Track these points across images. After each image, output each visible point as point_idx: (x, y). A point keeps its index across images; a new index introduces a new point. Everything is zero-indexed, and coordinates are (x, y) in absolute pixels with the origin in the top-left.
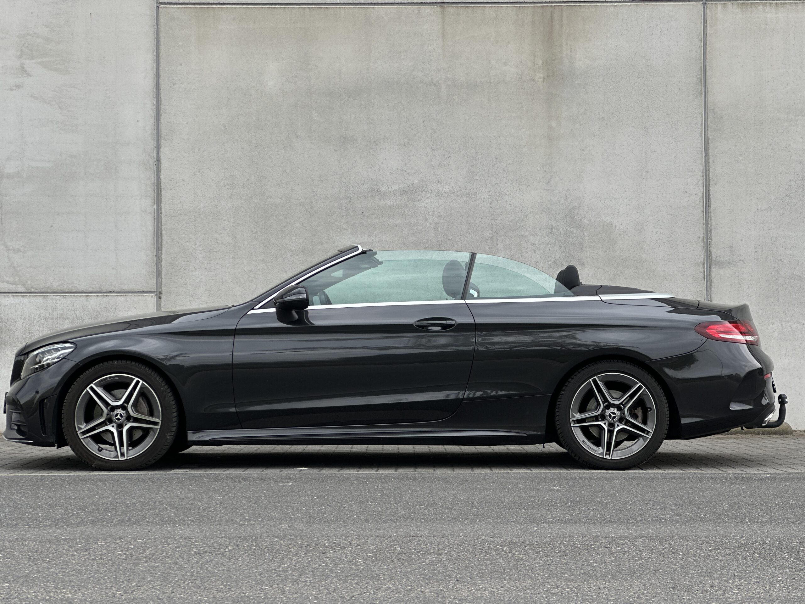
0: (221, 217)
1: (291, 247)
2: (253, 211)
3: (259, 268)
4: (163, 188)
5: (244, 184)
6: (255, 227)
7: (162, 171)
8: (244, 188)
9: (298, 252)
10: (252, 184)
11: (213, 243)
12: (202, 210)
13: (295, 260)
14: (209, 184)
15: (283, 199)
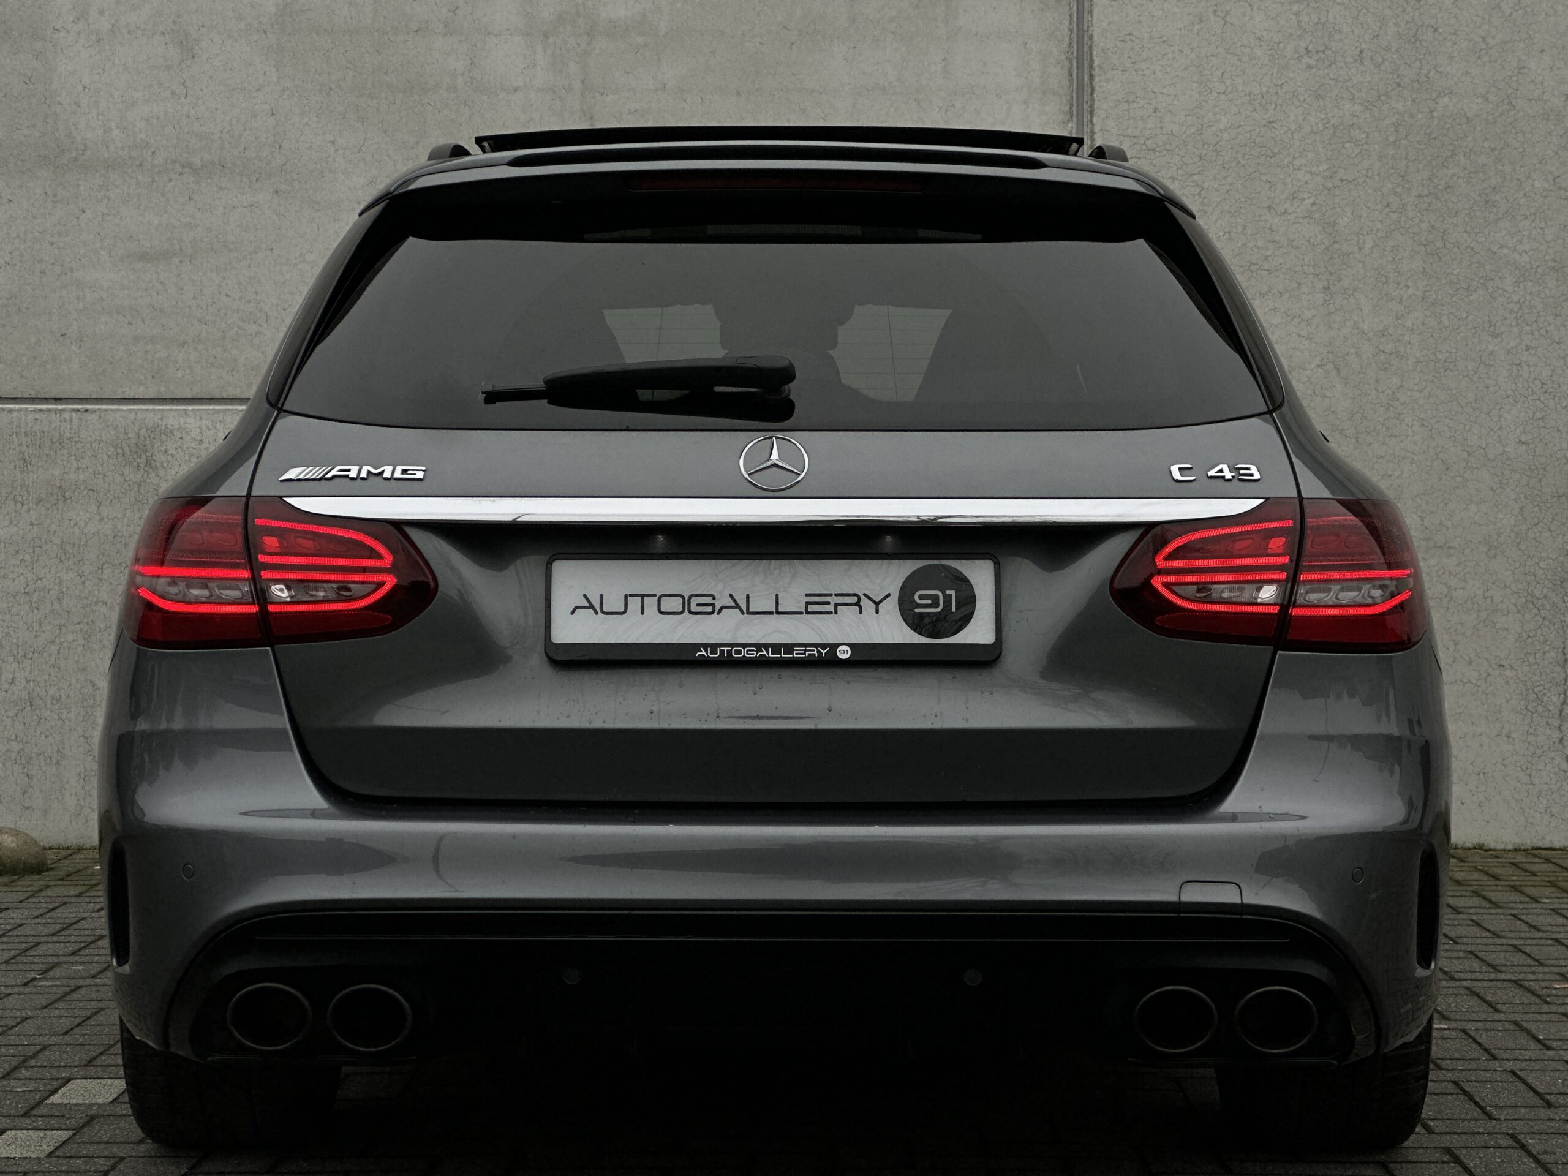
0: (1286, 161)
1: (1516, 256)
2: (1392, 139)
3: (1409, 324)
4: (1100, 67)
5: (1361, 52)
6: (1399, 190)
7: (1096, 11)
8: (1362, 63)
9: (1540, 270)
10: (1387, 49)
11: (1260, 243)
12: (1226, 136)
13: (1528, 297)
14: (1248, 50)
15: (1491, 98)
